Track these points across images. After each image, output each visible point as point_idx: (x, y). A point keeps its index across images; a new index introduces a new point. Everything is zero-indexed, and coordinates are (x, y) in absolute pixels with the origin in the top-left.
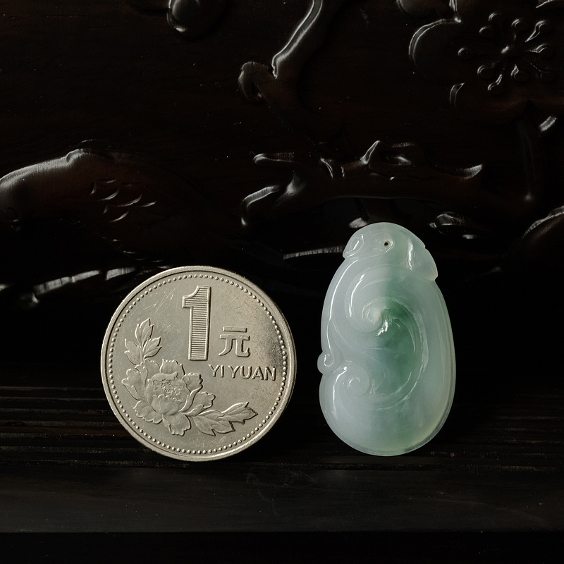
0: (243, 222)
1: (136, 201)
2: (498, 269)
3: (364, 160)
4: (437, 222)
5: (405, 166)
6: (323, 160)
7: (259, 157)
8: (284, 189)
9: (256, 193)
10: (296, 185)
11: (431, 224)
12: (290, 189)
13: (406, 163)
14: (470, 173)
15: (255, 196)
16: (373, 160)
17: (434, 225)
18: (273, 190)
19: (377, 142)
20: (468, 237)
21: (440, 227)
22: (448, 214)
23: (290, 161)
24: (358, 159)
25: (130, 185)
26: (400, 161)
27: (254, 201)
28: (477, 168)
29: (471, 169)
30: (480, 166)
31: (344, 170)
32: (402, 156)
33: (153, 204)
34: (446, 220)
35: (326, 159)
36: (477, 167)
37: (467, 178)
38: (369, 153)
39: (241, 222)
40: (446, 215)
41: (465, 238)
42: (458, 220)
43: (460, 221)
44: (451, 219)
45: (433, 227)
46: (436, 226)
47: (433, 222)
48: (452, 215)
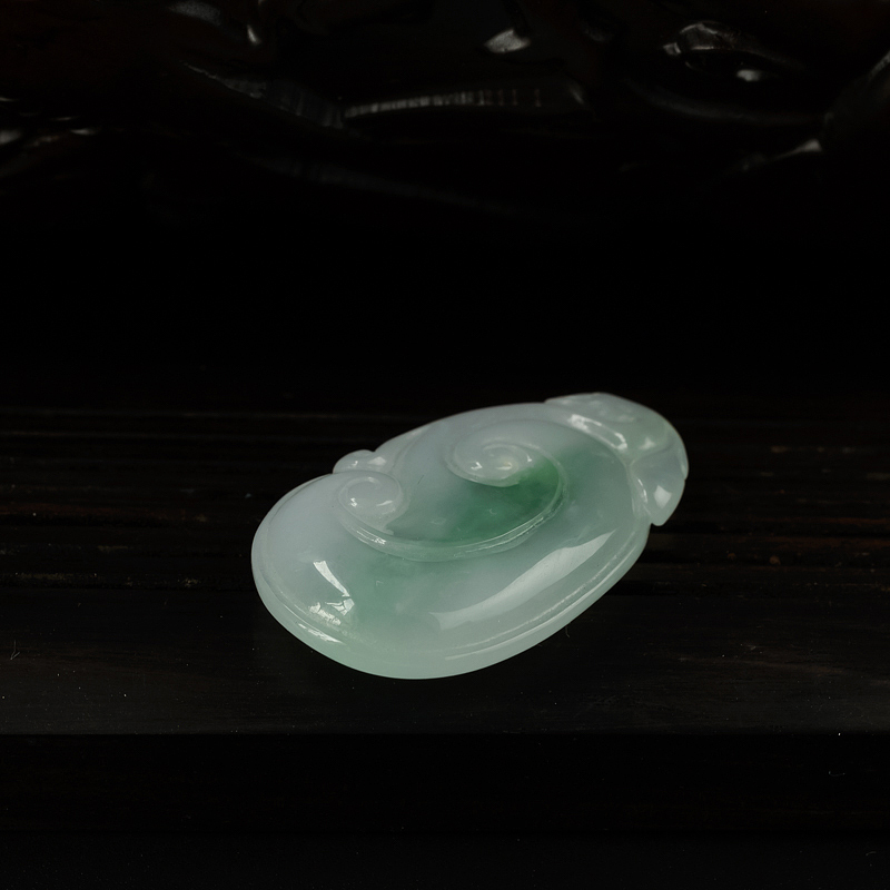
42: (728, 37)
43: (731, 40)
44: (712, 35)
45: (671, 53)
46: (678, 51)
47: (672, 42)
48: (713, 27)
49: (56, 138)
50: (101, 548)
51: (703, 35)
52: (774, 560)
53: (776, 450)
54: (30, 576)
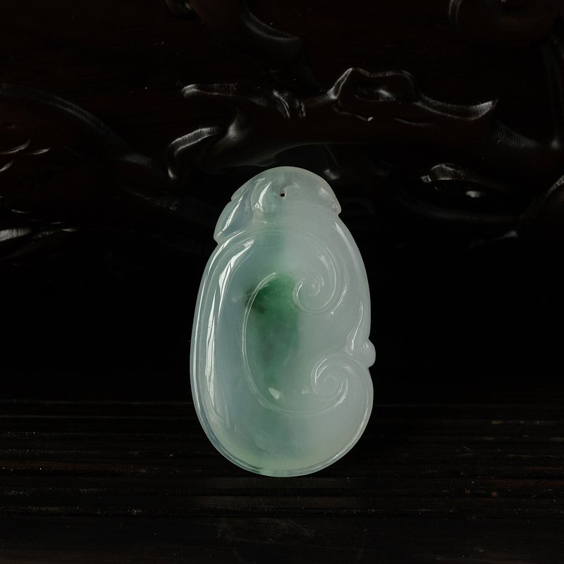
0: (171, 174)
1: (22, 148)
2: (513, 234)
3: (332, 95)
4: (433, 175)
5: (387, 102)
6: (276, 94)
7: (190, 89)
8: (225, 131)
9: (187, 136)
10: (240, 128)
11: (423, 178)
12: (232, 132)
13: (389, 98)
14: (477, 113)
15: (185, 141)
16: (345, 93)
17: (427, 179)
18: (209, 133)
19: (351, 69)
20: (472, 194)
21: (436, 182)
22: (447, 165)
23: (231, 95)
24: (325, 93)
25: (13, 127)
26: (381, 95)
27: (184, 147)
28: (486, 106)
29: (478, 106)
30: (490, 103)
31: (306, 108)
32: (384, 89)
33: (45, 151)
34: (444, 173)
35: (280, 92)
36: (487, 104)
37: (472, 119)
38: (339, 84)
39: (168, 173)
40: (444, 166)
41: (469, 197)
42: (461, 172)
43: (462, 174)
44: (451, 171)
45: (426, 181)
46: (430, 180)
47: (426, 175)
48: (451, 167)
49: (52, 233)
50: (81, 490)
51: (445, 172)
52: (494, 494)
53: (494, 422)
54: (38, 508)
